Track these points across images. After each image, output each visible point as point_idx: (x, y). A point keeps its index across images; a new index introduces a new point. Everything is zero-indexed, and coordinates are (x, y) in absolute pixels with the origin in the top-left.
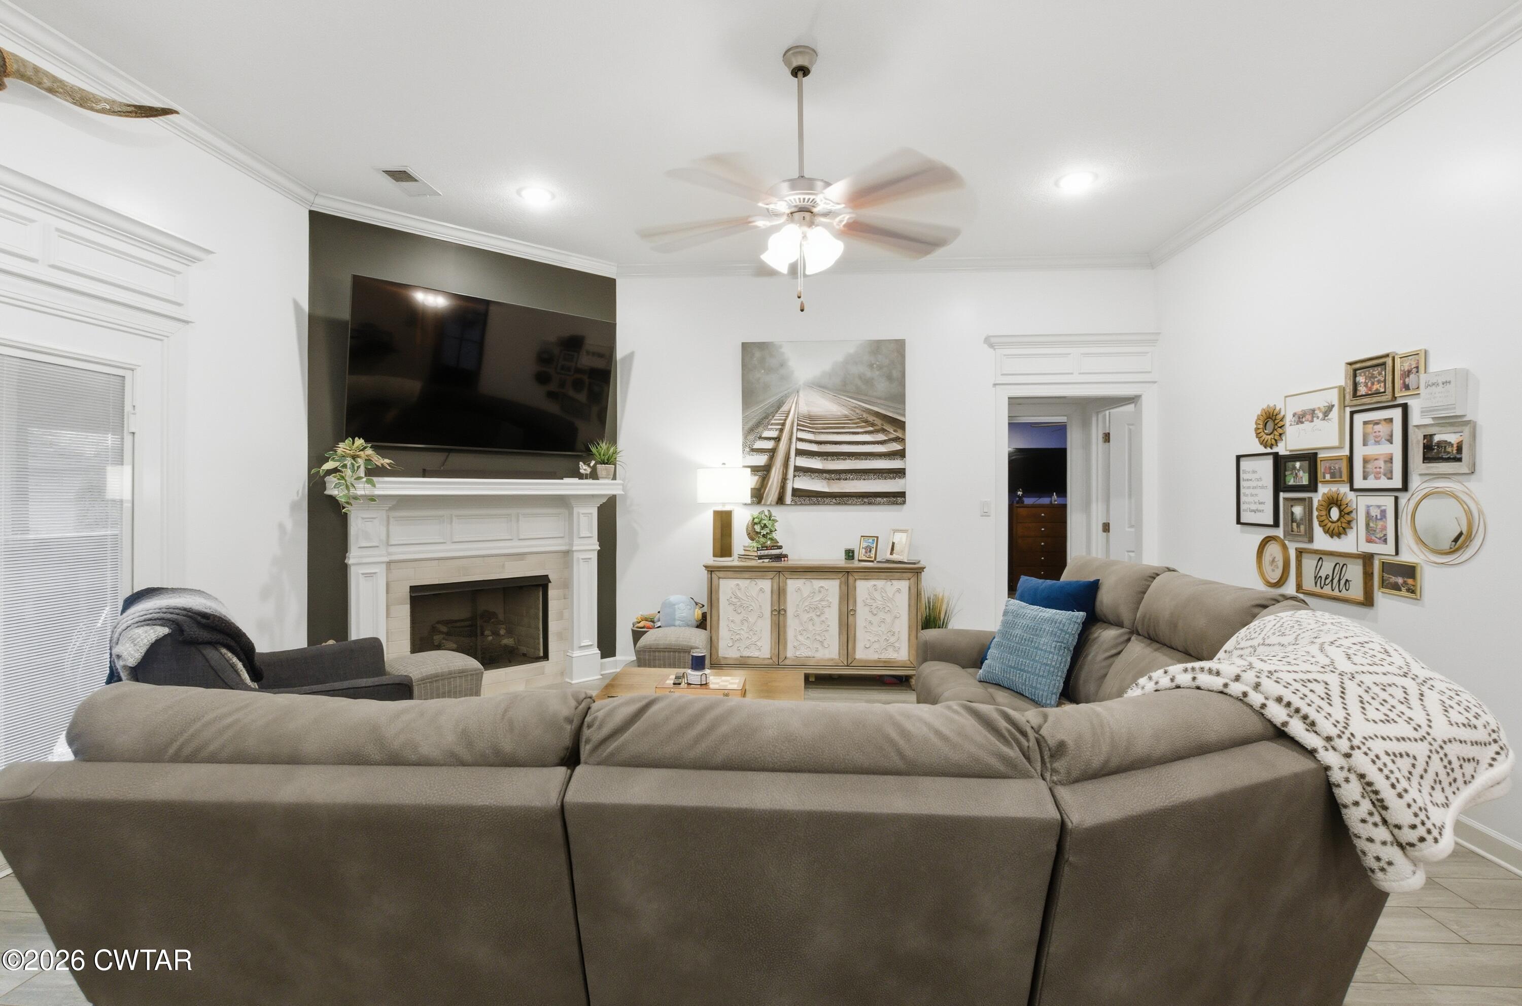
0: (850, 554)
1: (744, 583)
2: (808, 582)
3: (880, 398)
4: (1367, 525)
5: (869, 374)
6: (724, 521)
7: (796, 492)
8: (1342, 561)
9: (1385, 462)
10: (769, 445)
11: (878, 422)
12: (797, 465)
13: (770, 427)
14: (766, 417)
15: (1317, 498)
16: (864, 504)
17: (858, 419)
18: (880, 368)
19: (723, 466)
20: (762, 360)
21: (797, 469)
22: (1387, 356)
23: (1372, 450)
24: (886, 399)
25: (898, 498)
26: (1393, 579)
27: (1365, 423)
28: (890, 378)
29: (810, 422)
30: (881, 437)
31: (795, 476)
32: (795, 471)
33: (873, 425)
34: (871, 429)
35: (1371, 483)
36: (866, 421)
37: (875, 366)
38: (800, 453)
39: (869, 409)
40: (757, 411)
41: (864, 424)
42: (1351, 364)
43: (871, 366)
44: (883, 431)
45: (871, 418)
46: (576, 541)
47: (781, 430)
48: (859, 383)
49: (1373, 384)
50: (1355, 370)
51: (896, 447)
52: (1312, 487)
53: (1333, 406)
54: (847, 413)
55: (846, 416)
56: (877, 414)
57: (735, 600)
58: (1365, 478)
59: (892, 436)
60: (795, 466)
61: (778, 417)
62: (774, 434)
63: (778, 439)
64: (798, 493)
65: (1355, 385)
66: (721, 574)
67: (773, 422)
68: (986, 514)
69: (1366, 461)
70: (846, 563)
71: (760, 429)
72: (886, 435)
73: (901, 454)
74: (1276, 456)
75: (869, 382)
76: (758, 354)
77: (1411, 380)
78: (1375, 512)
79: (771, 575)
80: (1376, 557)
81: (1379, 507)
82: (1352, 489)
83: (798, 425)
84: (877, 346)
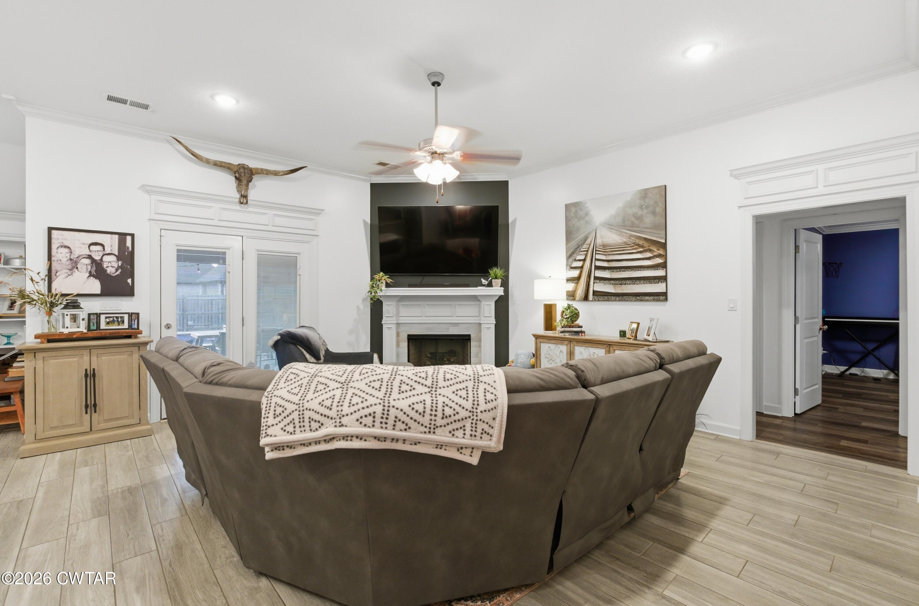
0: (623, 334)
1: (552, 346)
3: (646, 228)
5: (640, 213)
6: (549, 310)
7: (595, 292)
10: (580, 264)
11: (646, 244)
12: (596, 276)
13: (580, 253)
14: (578, 247)
16: (637, 300)
17: (633, 243)
18: (647, 207)
19: (550, 278)
20: (576, 212)
21: (596, 278)
24: (651, 228)
25: (663, 296)
28: (654, 213)
29: (606, 248)
30: (648, 255)
31: (594, 283)
32: (594, 280)
33: (642, 247)
34: (641, 249)
36: (638, 245)
37: (644, 206)
38: (598, 268)
39: (640, 237)
40: (574, 243)
41: (637, 247)
43: (641, 207)
44: (650, 251)
45: (641, 243)
46: (483, 318)
47: (586, 255)
48: (633, 219)
51: (659, 261)
54: (625, 240)
55: (626, 243)
56: (646, 239)
57: (548, 356)
59: (656, 254)
60: (595, 277)
61: (585, 246)
62: (582, 257)
63: (584, 260)
64: (596, 294)
66: (541, 340)
67: (582, 250)
68: (732, 309)
70: (620, 339)
71: (575, 255)
72: (651, 253)
73: (664, 266)
75: (640, 218)
76: (573, 210)
79: (566, 342)
83: (596, 251)
84: (645, 193)
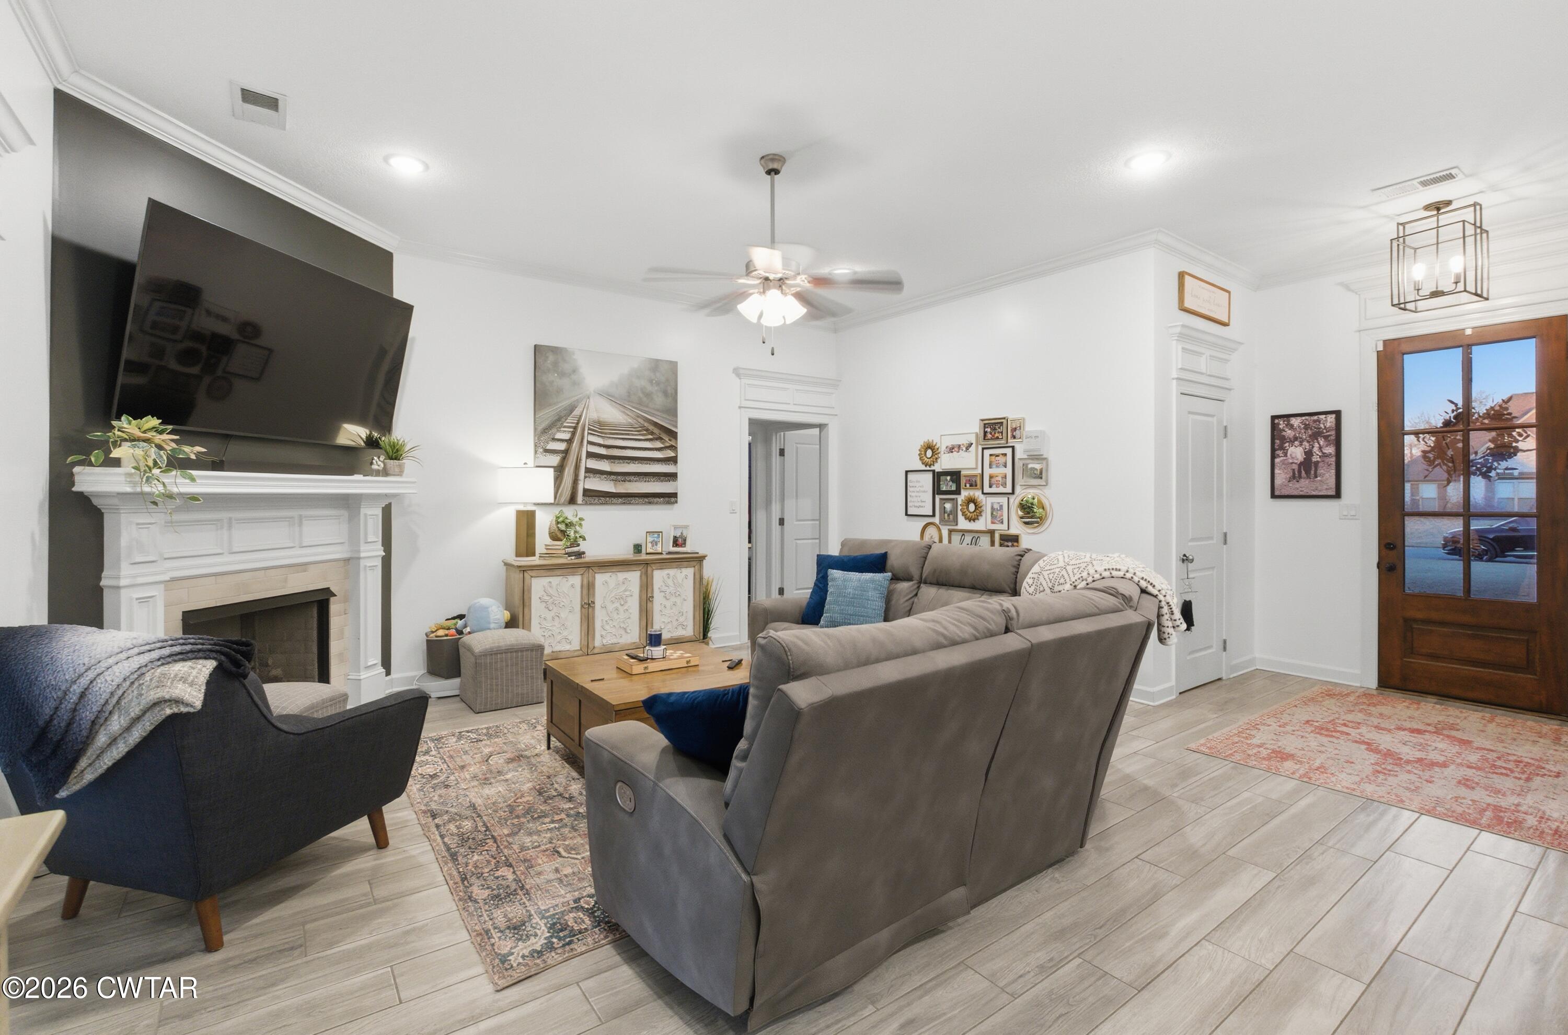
0: (638, 548)
1: (555, 580)
2: (614, 576)
3: (658, 410)
4: (992, 514)
5: (649, 388)
6: (526, 521)
7: (587, 492)
8: (976, 535)
9: (1002, 478)
10: (562, 446)
11: (656, 431)
12: (588, 466)
13: (562, 429)
14: (559, 420)
15: (961, 499)
16: (645, 503)
17: (641, 427)
18: (658, 384)
19: (525, 466)
20: (555, 364)
21: (588, 470)
22: (1004, 418)
23: (994, 471)
24: (662, 411)
25: (670, 498)
26: (1006, 543)
27: (991, 455)
28: (665, 393)
29: (600, 427)
30: (658, 444)
31: (585, 477)
32: (585, 472)
33: (652, 433)
34: (650, 437)
35: (994, 490)
36: (647, 430)
37: (654, 382)
38: (590, 455)
39: (650, 420)
40: (549, 414)
41: (645, 432)
42: (982, 420)
43: (651, 381)
44: (660, 439)
45: (651, 428)
46: (363, 547)
47: (573, 434)
48: (641, 395)
49: (995, 433)
50: (985, 424)
51: (670, 454)
52: (957, 492)
53: (972, 444)
54: (630, 421)
55: (631, 426)
56: (656, 424)
57: (547, 598)
58: (990, 487)
59: (668, 445)
60: (586, 468)
61: (570, 421)
62: (567, 436)
63: (570, 441)
64: (589, 493)
65: (985, 433)
66: (533, 573)
67: (565, 424)
68: (733, 512)
69: (991, 477)
70: (634, 556)
71: (554, 430)
72: (663, 443)
73: (674, 460)
74: (934, 471)
75: (648, 395)
76: (551, 358)
77: (1017, 433)
78: (996, 506)
79: (581, 571)
80: (996, 532)
81: (999, 503)
82: (983, 493)
83: (589, 429)
84: (656, 365)
